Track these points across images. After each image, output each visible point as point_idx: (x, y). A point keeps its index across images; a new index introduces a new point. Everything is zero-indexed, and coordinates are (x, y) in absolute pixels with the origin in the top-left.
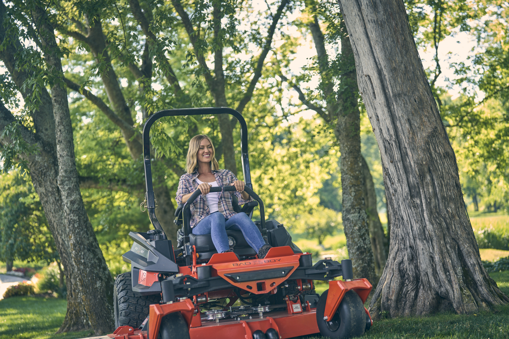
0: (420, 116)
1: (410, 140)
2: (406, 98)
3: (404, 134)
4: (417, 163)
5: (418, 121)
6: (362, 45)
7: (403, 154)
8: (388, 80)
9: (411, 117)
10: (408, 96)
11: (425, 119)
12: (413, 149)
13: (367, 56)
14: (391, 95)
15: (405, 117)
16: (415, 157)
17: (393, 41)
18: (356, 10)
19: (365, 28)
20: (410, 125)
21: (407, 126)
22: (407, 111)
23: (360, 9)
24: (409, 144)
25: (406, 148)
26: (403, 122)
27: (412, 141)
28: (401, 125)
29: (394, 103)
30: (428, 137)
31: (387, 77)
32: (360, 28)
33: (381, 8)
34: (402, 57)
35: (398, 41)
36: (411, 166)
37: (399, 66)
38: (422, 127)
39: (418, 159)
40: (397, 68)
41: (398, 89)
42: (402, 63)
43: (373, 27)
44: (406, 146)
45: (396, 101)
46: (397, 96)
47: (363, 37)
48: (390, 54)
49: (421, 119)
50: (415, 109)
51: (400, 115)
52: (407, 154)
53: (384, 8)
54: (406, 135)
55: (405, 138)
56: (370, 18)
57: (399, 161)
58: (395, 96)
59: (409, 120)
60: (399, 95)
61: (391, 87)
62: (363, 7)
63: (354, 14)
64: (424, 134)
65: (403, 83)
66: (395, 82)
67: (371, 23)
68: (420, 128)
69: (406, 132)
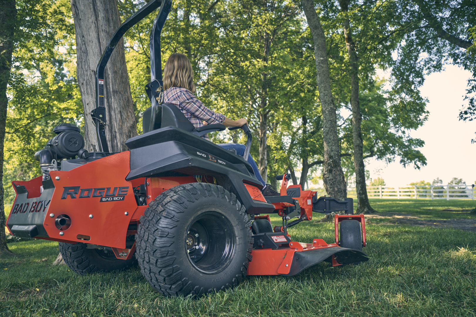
0: (127, 111)
1: (120, 127)
2: (120, 95)
3: (116, 121)
4: (123, 145)
5: (126, 114)
6: (93, 47)
7: (113, 136)
8: (110, 79)
9: (122, 110)
10: (122, 94)
11: (129, 114)
12: (121, 134)
13: (96, 56)
14: (111, 90)
15: (119, 110)
16: (122, 140)
17: (117, 51)
18: (93, 18)
19: (98, 35)
20: (121, 116)
21: (119, 116)
22: (120, 105)
23: (97, 19)
24: (119, 129)
25: (115, 132)
26: (117, 112)
27: (121, 129)
28: (115, 115)
29: (112, 97)
30: (131, 127)
31: (110, 76)
32: (94, 33)
33: (112, 24)
34: (121, 65)
35: (119, 53)
36: (117, 146)
37: (119, 71)
38: (127, 119)
39: (123, 142)
40: (118, 72)
41: (117, 87)
42: (120, 69)
43: (105, 36)
44: (117, 130)
45: (114, 96)
46: (115, 92)
47: (95, 41)
48: (114, 60)
49: (127, 113)
50: (125, 105)
51: (115, 107)
52: (116, 137)
53: (114, 25)
54: (117, 123)
55: (117, 124)
56: (104, 28)
57: (110, 141)
58: (114, 91)
59: (121, 112)
60: (116, 92)
61: (112, 84)
62: (100, 18)
63: (90, 20)
64: (129, 125)
65: (120, 84)
66: (115, 82)
67: (104, 32)
68: (126, 120)
69: (118, 120)
